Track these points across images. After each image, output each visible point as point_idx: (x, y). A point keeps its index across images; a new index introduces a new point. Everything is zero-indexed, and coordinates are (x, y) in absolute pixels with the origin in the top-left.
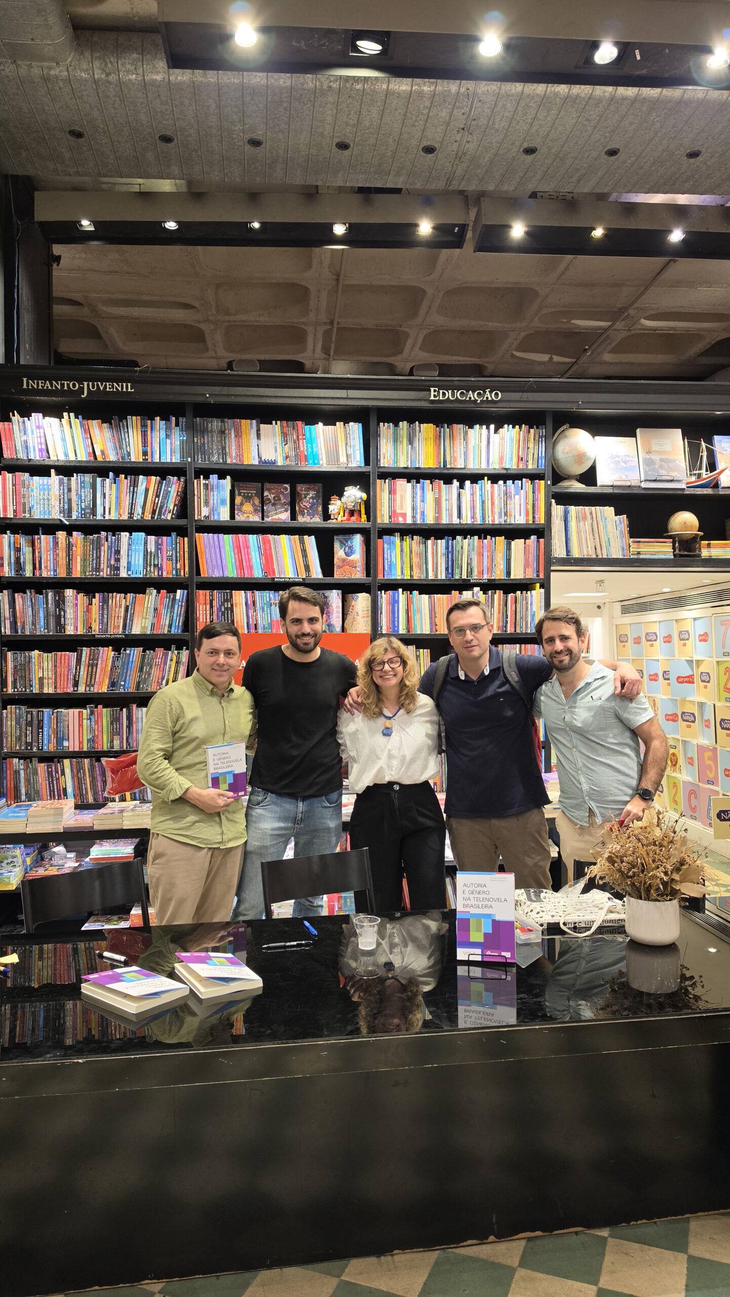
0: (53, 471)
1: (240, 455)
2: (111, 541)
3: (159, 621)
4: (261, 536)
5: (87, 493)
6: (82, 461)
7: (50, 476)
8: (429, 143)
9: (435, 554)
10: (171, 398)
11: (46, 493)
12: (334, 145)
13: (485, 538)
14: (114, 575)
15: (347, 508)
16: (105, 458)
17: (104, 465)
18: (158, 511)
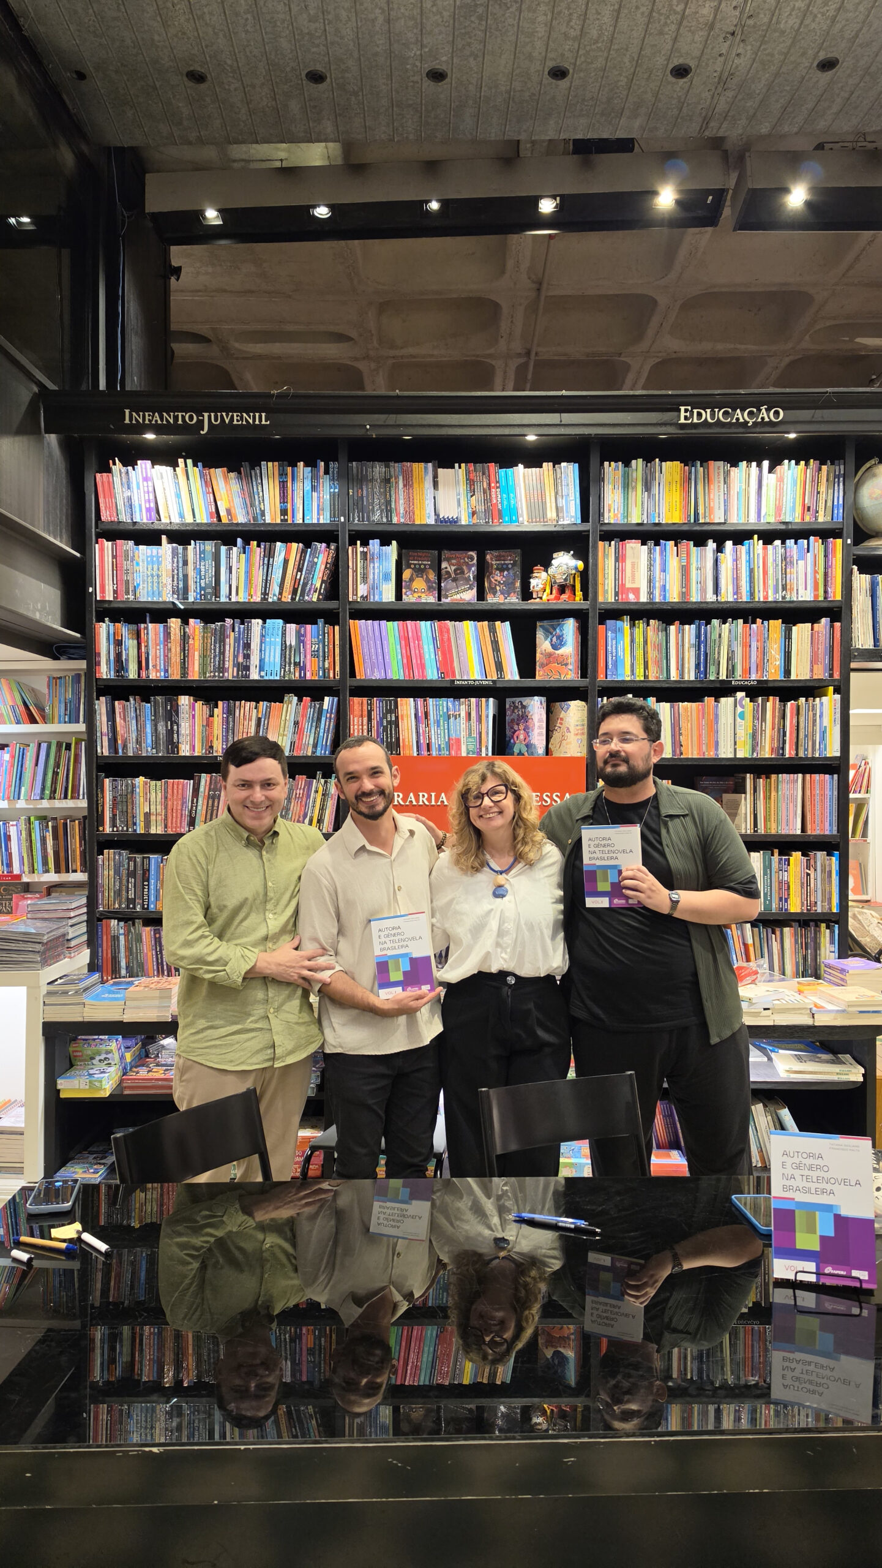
0: (164, 538)
1: (410, 512)
2: (239, 631)
3: (300, 739)
4: (436, 623)
5: (208, 566)
6: (201, 524)
7: (160, 544)
8: (681, 61)
9: (680, 646)
10: (319, 432)
11: (155, 567)
12: (546, 73)
13: (754, 622)
14: (242, 677)
15: (555, 582)
16: (232, 520)
17: (230, 528)
18: (300, 589)
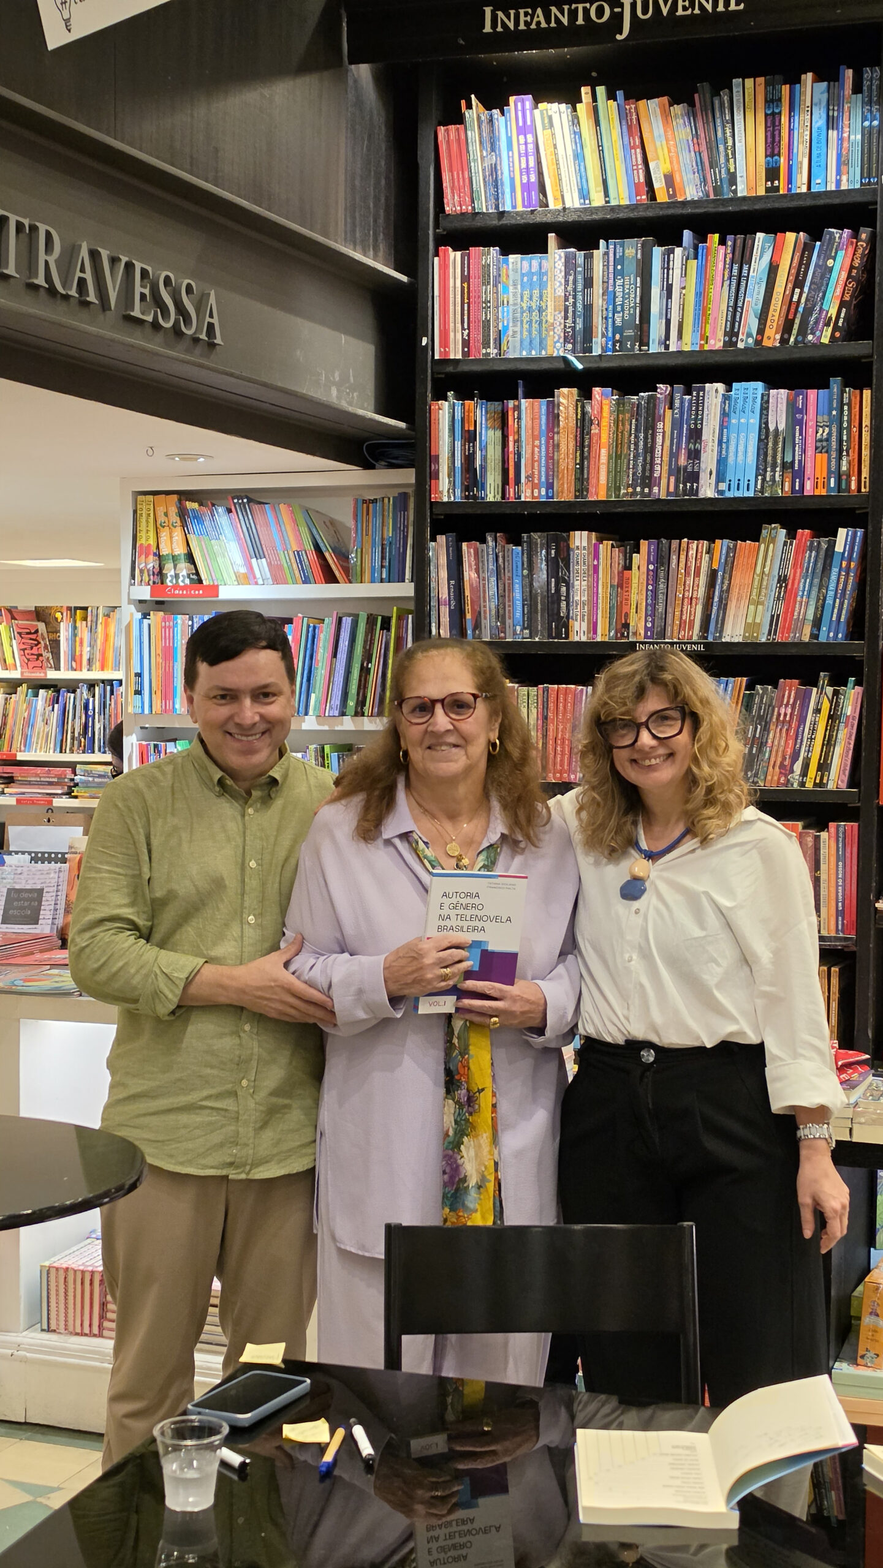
0: (552, 236)
2: (682, 407)
3: (789, 610)
5: (628, 287)
6: (619, 207)
7: (544, 250)
11: (536, 292)
14: (685, 493)
16: (674, 195)
17: (670, 212)
18: (797, 321)
